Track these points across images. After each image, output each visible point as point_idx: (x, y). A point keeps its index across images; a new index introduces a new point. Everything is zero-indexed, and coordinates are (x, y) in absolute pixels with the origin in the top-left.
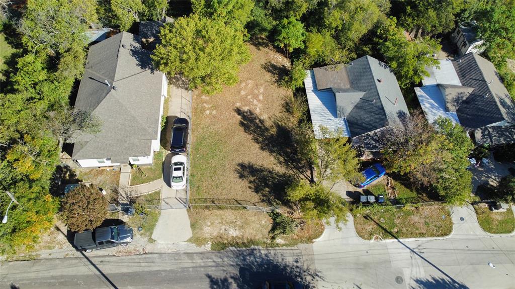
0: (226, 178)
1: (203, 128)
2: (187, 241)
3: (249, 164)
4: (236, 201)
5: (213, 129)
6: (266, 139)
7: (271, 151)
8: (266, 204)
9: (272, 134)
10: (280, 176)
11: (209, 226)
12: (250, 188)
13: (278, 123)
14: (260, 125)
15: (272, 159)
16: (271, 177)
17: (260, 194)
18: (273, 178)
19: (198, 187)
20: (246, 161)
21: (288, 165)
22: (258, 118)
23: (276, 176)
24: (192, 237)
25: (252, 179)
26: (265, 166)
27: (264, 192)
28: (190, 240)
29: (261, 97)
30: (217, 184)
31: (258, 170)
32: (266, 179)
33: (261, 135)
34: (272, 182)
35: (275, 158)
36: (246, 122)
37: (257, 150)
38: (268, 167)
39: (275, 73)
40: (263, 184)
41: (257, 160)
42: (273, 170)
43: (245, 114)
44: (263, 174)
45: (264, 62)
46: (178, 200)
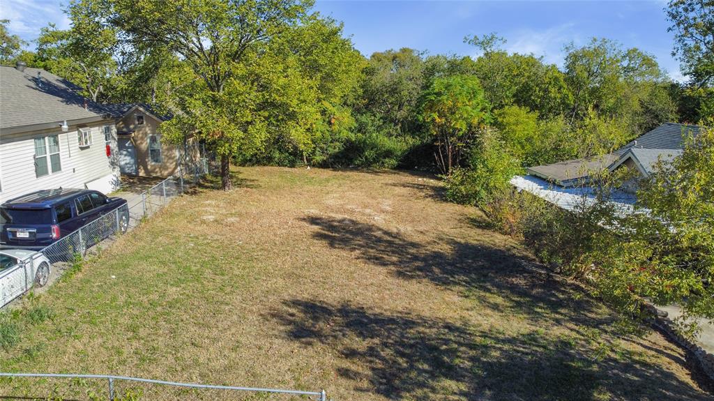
0: (215, 332)
3: (346, 305)
6: (413, 259)
7: (444, 283)
9: (437, 253)
13: (452, 239)
14: (388, 238)
15: (454, 297)
16: (460, 344)
18: (472, 346)
20: (332, 297)
21: (533, 313)
22: (380, 229)
23: (489, 342)
26: (425, 314)
31: (392, 321)
32: (436, 348)
33: (393, 252)
34: (472, 359)
35: (466, 297)
36: (337, 235)
37: (381, 277)
38: (440, 315)
39: (421, 189)
40: (426, 367)
41: (382, 299)
42: (465, 324)
43: (335, 224)
44: (419, 333)
45: (390, 182)
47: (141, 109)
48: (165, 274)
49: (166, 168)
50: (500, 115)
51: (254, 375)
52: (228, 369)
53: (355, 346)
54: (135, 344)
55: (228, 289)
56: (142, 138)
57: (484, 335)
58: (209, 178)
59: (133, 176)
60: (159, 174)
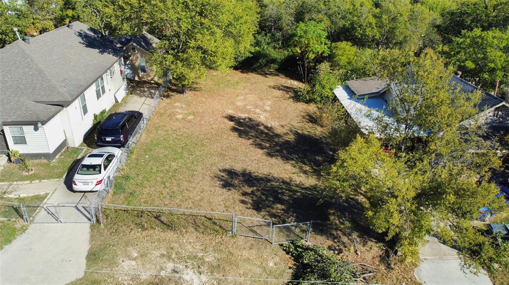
0: (194, 185)
1: (167, 131)
3: (244, 171)
4: (210, 219)
5: (185, 132)
6: (276, 145)
7: (287, 159)
8: (277, 229)
9: (287, 141)
11: (135, 259)
12: (243, 202)
13: (296, 131)
14: (266, 131)
15: (289, 167)
16: (286, 190)
17: (263, 213)
18: (290, 191)
19: (131, 194)
20: (238, 167)
21: (319, 175)
22: (263, 125)
23: (297, 189)
24: (81, 279)
25: (249, 190)
26: (276, 175)
27: (274, 211)
29: (268, 108)
30: (174, 192)
31: (262, 179)
32: (277, 191)
33: (267, 140)
34: (289, 196)
35: (294, 167)
36: (242, 128)
37: (260, 156)
38: (281, 176)
39: (288, 91)
40: (271, 199)
41: (259, 168)
42: (291, 181)
43: (242, 121)
44: (271, 185)
45: (272, 84)
46: (79, 210)
47: (135, 44)
48: (168, 155)
49: (150, 76)
50: (335, 48)
51: (210, 203)
52: (201, 200)
53: (247, 191)
54: (166, 190)
55: (195, 163)
56: (136, 60)
57: (297, 186)
58: (173, 81)
59: (133, 80)
60: (146, 79)
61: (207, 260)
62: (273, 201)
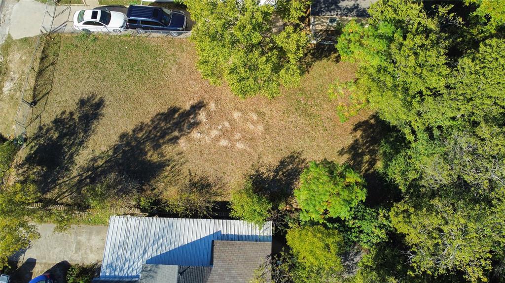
1: (173, 55)
2: (9, 34)
3: (101, 115)
4: (48, 93)
5: (171, 69)
6: (139, 142)
7: (116, 149)
8: (36, 132)
9: (146, 153)
10: (72, 156)
11: (21, 59)
12: (64, 113)
13: (168, 165)
15: (104, 149)
17: (51, 125)
18: (72, 146)
19: (77, 46)
20: (107, 110)
21: (88, 170)
22: (181, 135)
23: (73, 150)
24: (12, 40)
25: (76, 117)
26: (92, 137)
27: (52, 131)
28: (9, 37)
29: (223, 143)
30: (77, 70)
31: (88, 126)
34: (66, 143)
36: (176, 116)
37: (124, 127)
40: (64, 131)
42: (84, 147)
46: (66, 22)
61: (18, 93)
62: (62, 132)
